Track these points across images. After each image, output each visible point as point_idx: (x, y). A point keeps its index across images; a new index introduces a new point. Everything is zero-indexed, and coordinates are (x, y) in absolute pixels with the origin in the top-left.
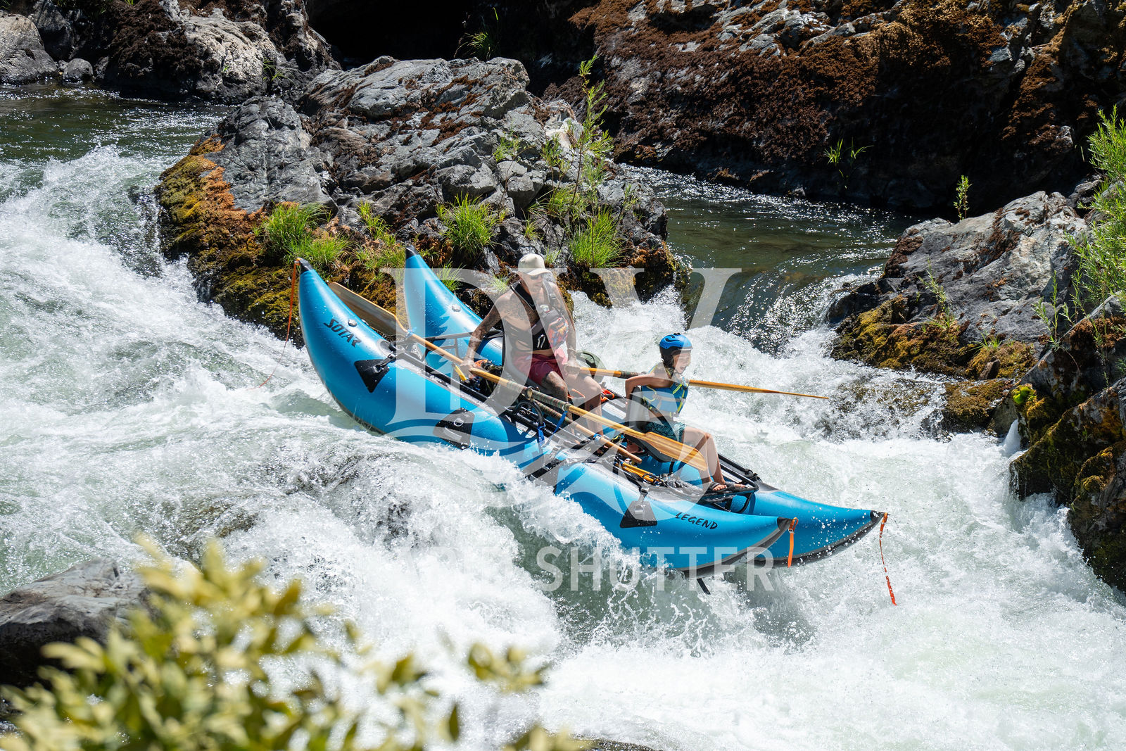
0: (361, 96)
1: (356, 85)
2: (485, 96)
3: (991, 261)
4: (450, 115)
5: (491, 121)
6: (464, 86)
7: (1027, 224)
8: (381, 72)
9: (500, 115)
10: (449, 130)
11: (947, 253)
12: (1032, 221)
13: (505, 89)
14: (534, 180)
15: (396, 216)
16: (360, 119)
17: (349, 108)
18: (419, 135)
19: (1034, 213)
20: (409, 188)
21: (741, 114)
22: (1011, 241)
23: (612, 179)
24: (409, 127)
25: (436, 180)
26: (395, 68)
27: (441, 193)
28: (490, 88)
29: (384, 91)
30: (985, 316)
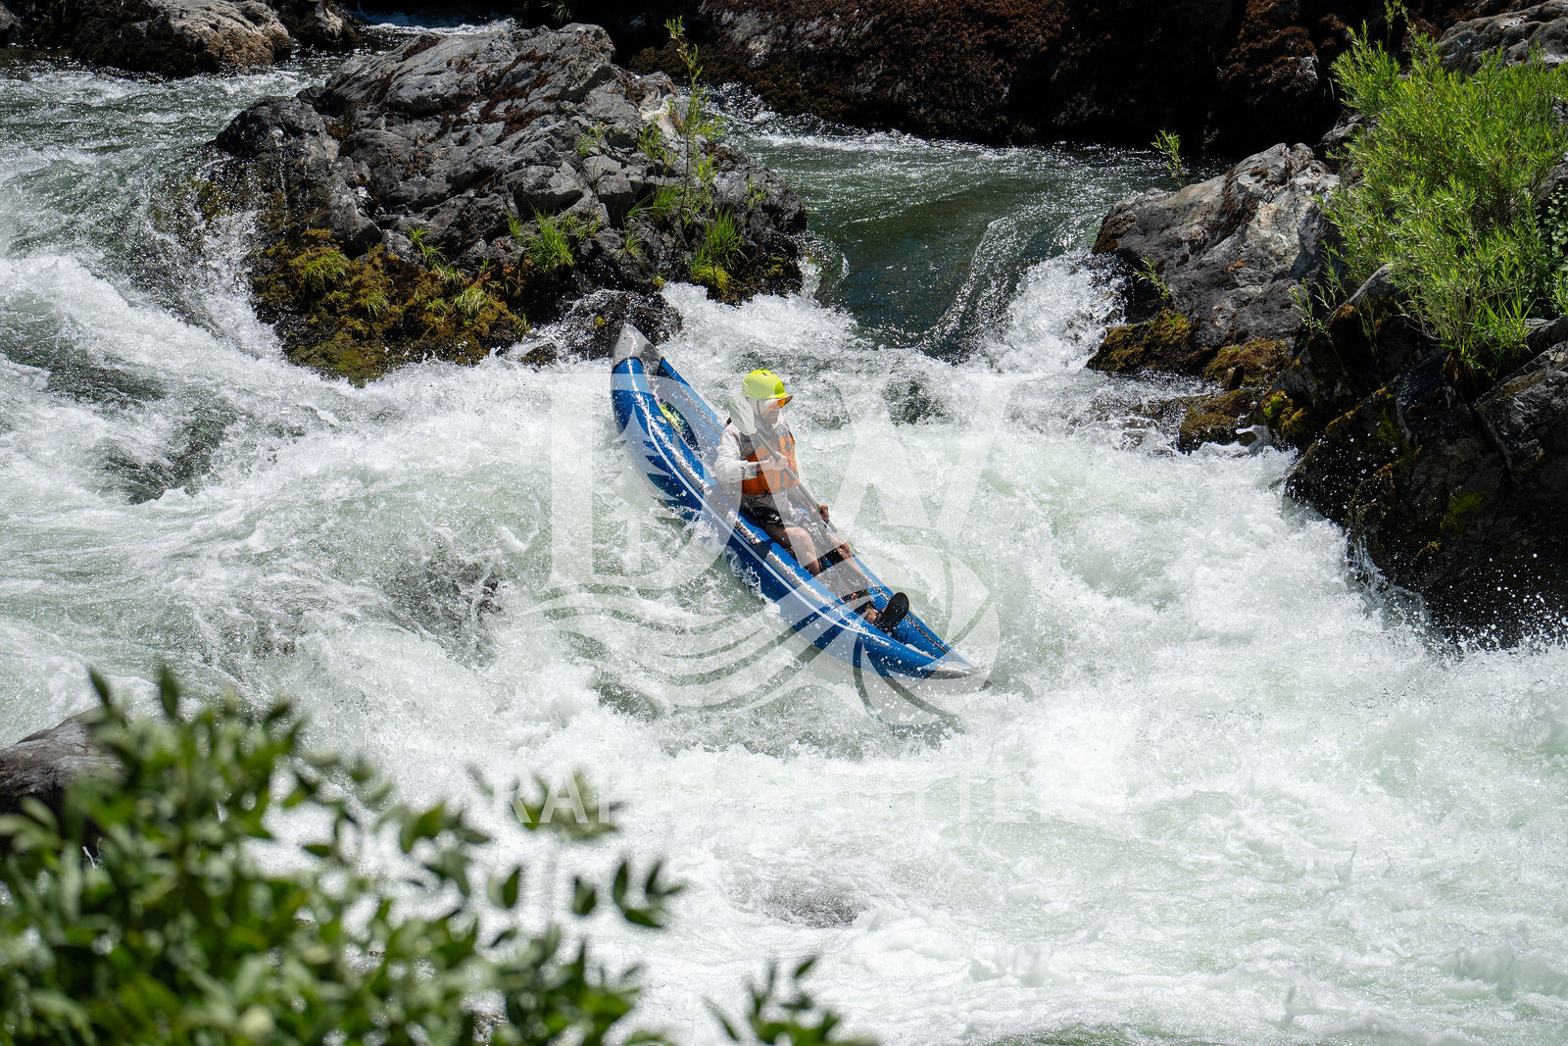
0: (400, 87)
1: (393, 72)
2: (560, 75)
3: (1223, 238)
4: (516, 102)
5: (569, 105)
6: (531, 64)
7: (1265, 186)
8: (424, 53)
9: (580, 97)
10: (517, 121)
11: (1167, 232)
12: (1271, 183)
13: (584, 63)
14: (631, 178)
15: (456, 238)
16: (400, 117)
17: (386, 104)
18: (479, 131)
19: (1273, 173)
20: (471, 200)
21: (893, 73)
22: (1248, 210)
23: (732, 169)
24: (465, 122)
25: (505, 187)
26: (441, 46)
27: (513, 204)
28: (565, 64)
29: (429, 77)
30: (1220, 309)
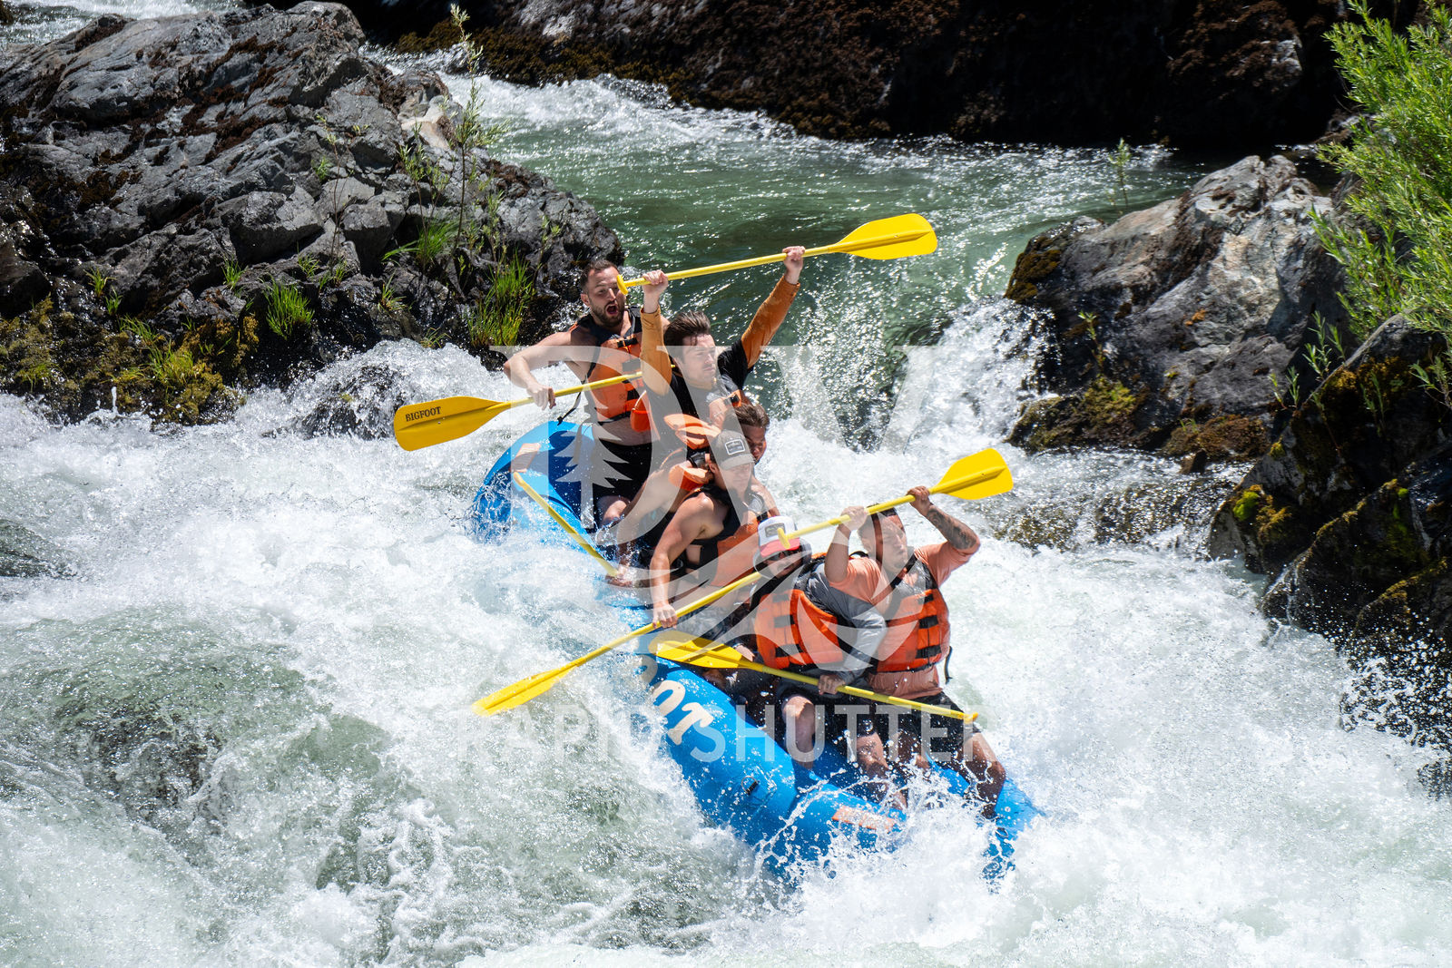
0: (73, 86)
1: (63, 67)
2: (290, 70)
3: (1177, 282)
4: (232, 107)
5: (303, 111)
6: (251, 56)
7: (1232, 214)
8: (105, 42)
9: (318, 100)
10: (233, 133)
11: (1101, 275)
12: (1240, 208)
13: (323, 54)
14: (388, 208)
15: (153, 288)
16: (74, 127)
17: (54, 108)
18: (181, 146)
19: (1242, 196)
20: (172, 238)
21: (737, 66)
22: (1209, 245)
23: (523, 195)
24: (163, 133)
25: (217, 221)
26: (128, 32)
27: (229, 244)
28: (296, 56)
29: (113, 74)
30: (1174, 377)
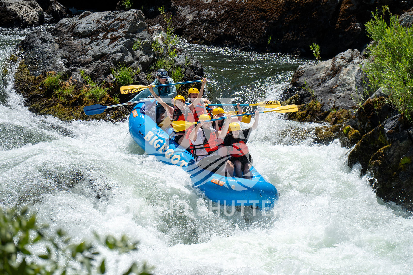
4: (114, 33)
5: (131, 35)
9: (134, 32)
13: (135, 21)
14: (149, 57)
15: (95, 75)
16: (78, 37)
17: (73, 33)
18: (102, 42)
19: (347, 58)
20: (100, 63)
21: (231, 26)
22: (339, 70)
23: (181, 55)
25: (110, 59)
26: (91, 15)
27: (113, 65)
28: (129, 22)
29: (87, 25)
30: (331, 100)
